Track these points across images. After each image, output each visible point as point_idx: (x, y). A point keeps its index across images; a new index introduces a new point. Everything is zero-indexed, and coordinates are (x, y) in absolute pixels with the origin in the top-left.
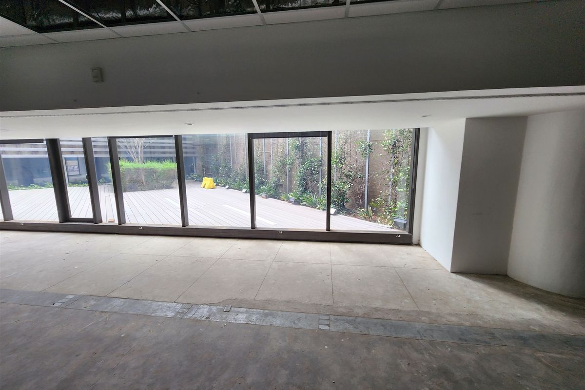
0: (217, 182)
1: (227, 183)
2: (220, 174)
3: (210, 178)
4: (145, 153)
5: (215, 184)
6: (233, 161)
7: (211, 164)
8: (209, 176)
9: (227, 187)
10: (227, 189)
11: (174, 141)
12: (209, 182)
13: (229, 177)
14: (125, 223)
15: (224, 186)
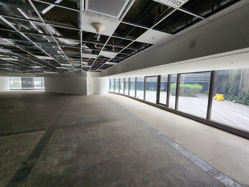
0: (225, 98)
1: (234, 99)
2: (228, 93)
3: (221, 95)
4: (185, 80)
5: (224, 98)
6: (241, 85)
7: (222, 87)
8: (220, 93)
9: (234, 101)
10: (234, 102)
11: (210, 75)
12: (220, 97)
13: (237, 95)
14: (177, 109)
15: (232, 100)
